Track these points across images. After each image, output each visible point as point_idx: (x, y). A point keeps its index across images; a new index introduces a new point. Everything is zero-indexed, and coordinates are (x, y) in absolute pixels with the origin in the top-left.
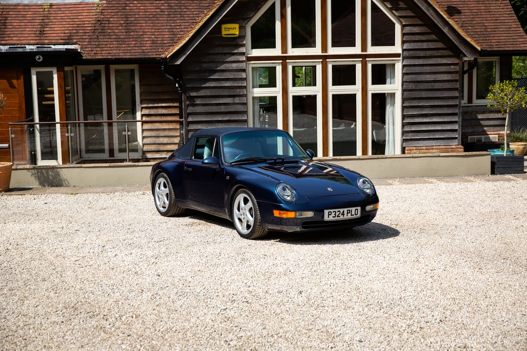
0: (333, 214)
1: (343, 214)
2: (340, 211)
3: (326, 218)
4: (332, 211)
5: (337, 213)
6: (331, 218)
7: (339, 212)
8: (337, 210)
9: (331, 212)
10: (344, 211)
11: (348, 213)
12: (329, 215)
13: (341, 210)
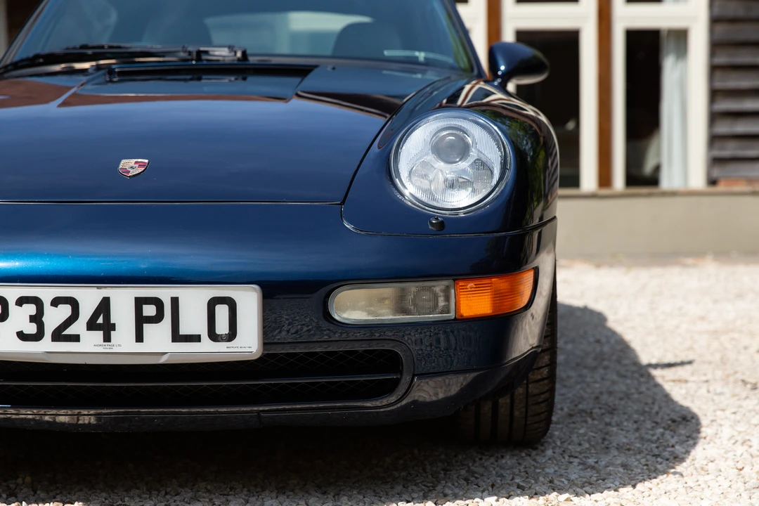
2: (73, 303)
8: (47, 293)
13: (89, 298)
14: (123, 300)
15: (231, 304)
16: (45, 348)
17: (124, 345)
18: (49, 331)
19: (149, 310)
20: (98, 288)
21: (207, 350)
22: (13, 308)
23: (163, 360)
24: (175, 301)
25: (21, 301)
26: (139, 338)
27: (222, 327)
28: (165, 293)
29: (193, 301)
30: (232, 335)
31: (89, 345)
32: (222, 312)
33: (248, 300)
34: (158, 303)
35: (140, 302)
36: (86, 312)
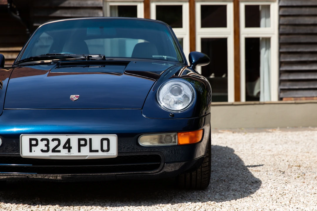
0: (42, 145)
1: (68, 146)
2: (59, 140)
3: (25, 152)
4: (39, 137)
5: (52, 145)
6: (37, 153)
7: (56, 143)
8: (50, 137)
9: (36, 140)
10: (68, 141)
11: (80, 146)
12: (31, 145)
13: (63, 139)
14: (74, 139)
15: (108, 140)
16: (50, 155)
17: (74, 153)
18: (51, 149)
19: (82, 142)
20: (66, 135)
21: (101, 155)
22: (39, 142)
23: (87, 158)
24: (90, 140)
25: (42, 140)
26: (79, 151)
27: (105, 147)
28: (87, 137)
29: (96, 139)
30: (108, 150)
31: (64, 154)
32: (105, 143)
33: (113, 139)
34: (85, 140)
35: (80, 140)
36: (63, 143)
